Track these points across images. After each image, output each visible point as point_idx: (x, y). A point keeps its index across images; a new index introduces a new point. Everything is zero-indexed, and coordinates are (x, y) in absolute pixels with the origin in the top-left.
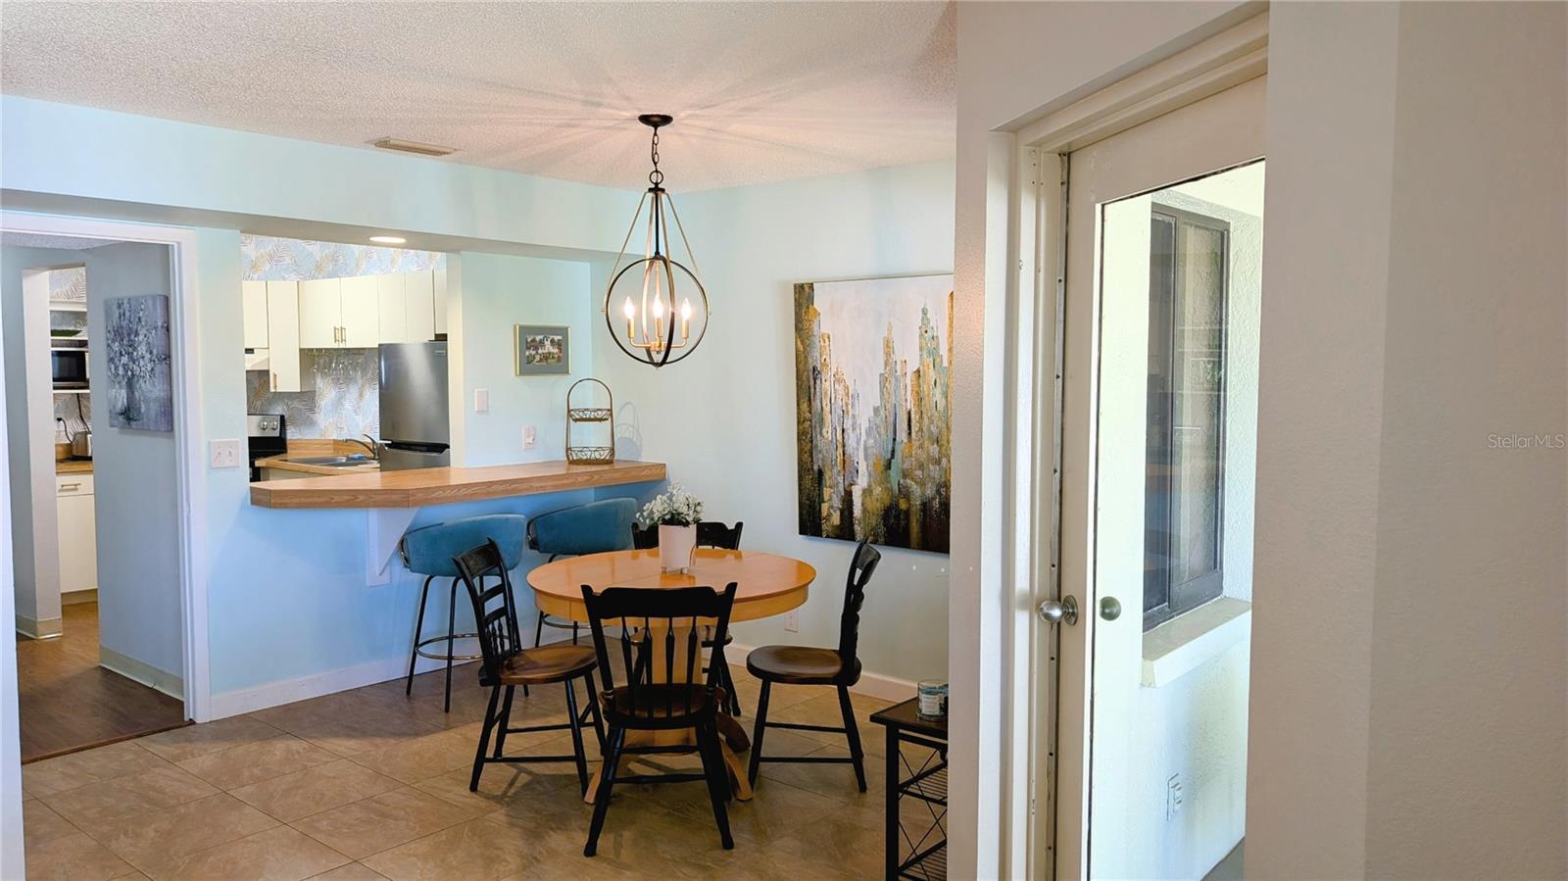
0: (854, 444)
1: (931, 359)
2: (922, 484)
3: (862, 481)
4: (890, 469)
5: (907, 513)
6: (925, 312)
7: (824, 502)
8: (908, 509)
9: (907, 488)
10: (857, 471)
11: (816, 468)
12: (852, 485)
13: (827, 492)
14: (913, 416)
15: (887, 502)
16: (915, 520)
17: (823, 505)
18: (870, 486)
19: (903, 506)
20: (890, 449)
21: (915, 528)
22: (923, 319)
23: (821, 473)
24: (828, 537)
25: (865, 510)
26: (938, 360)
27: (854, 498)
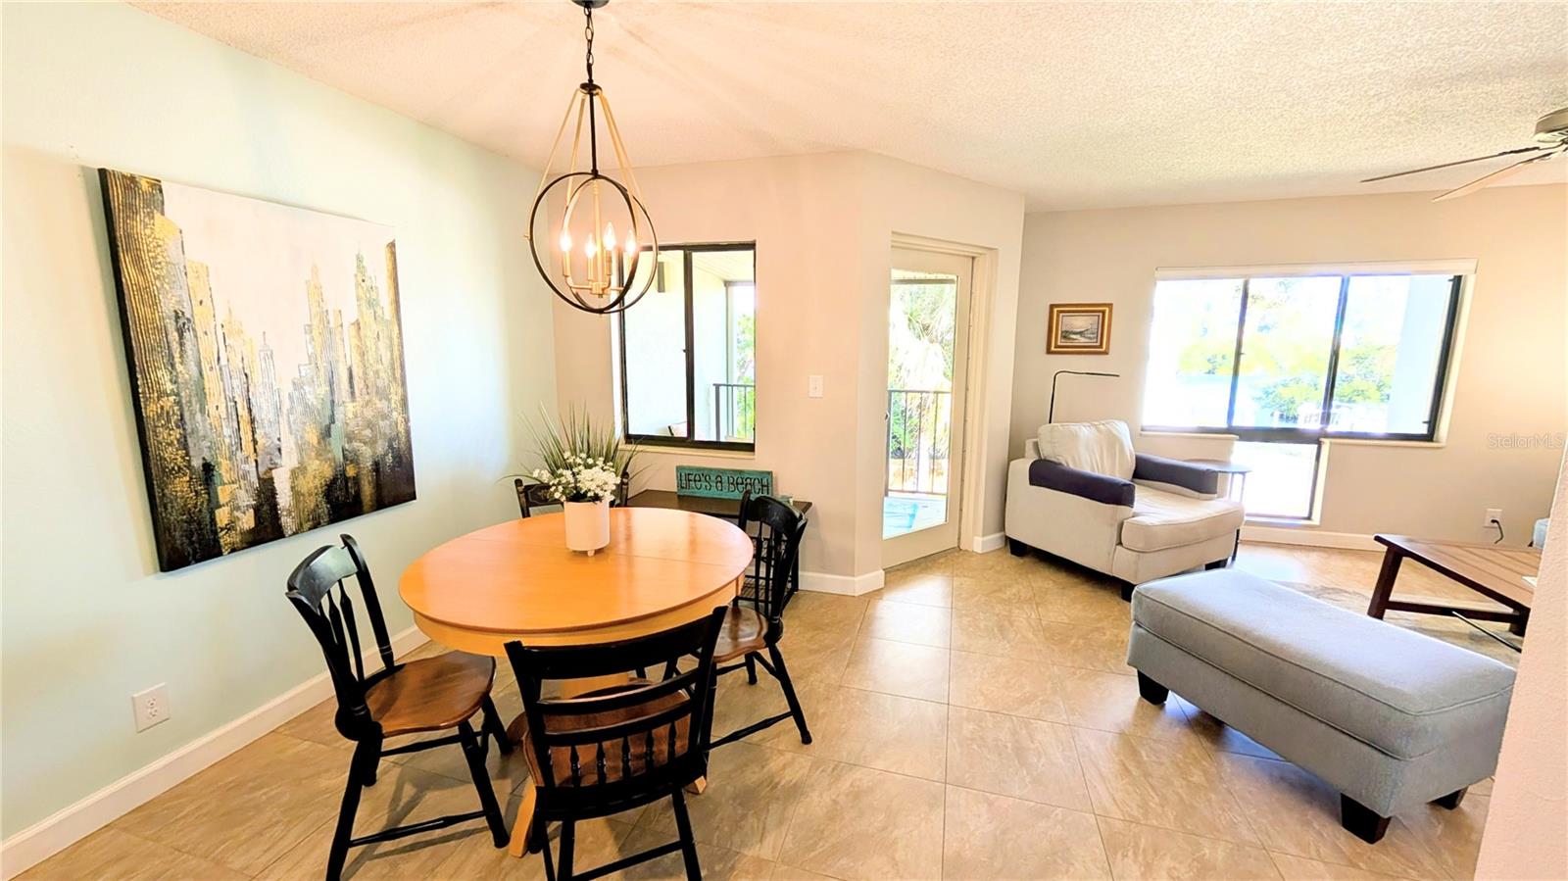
0: (271, 416)
1: (372, 311)
2: (372, 442)
3: (288, 461)
4: (330, 436)
5: (356, 480)
6: (359, 259)
7: (219, 506)
8: (358, 474)
9: (355, 452)
10: (280, 450)
11: (197, 463)
12: (271, 469)
13: (223, 494)
14: (354, 374)
15: (329, 473)
16: (366, 483)
17: (217, 512)
18: (301, 463)
19: (351, 472)
20: (328, 413)
21: (367, 490)
22: (358, 267)
23: (208, 468)
24: (233, 550)
25: (296, 493)
26: (379, 312)
27: (276, 485)
